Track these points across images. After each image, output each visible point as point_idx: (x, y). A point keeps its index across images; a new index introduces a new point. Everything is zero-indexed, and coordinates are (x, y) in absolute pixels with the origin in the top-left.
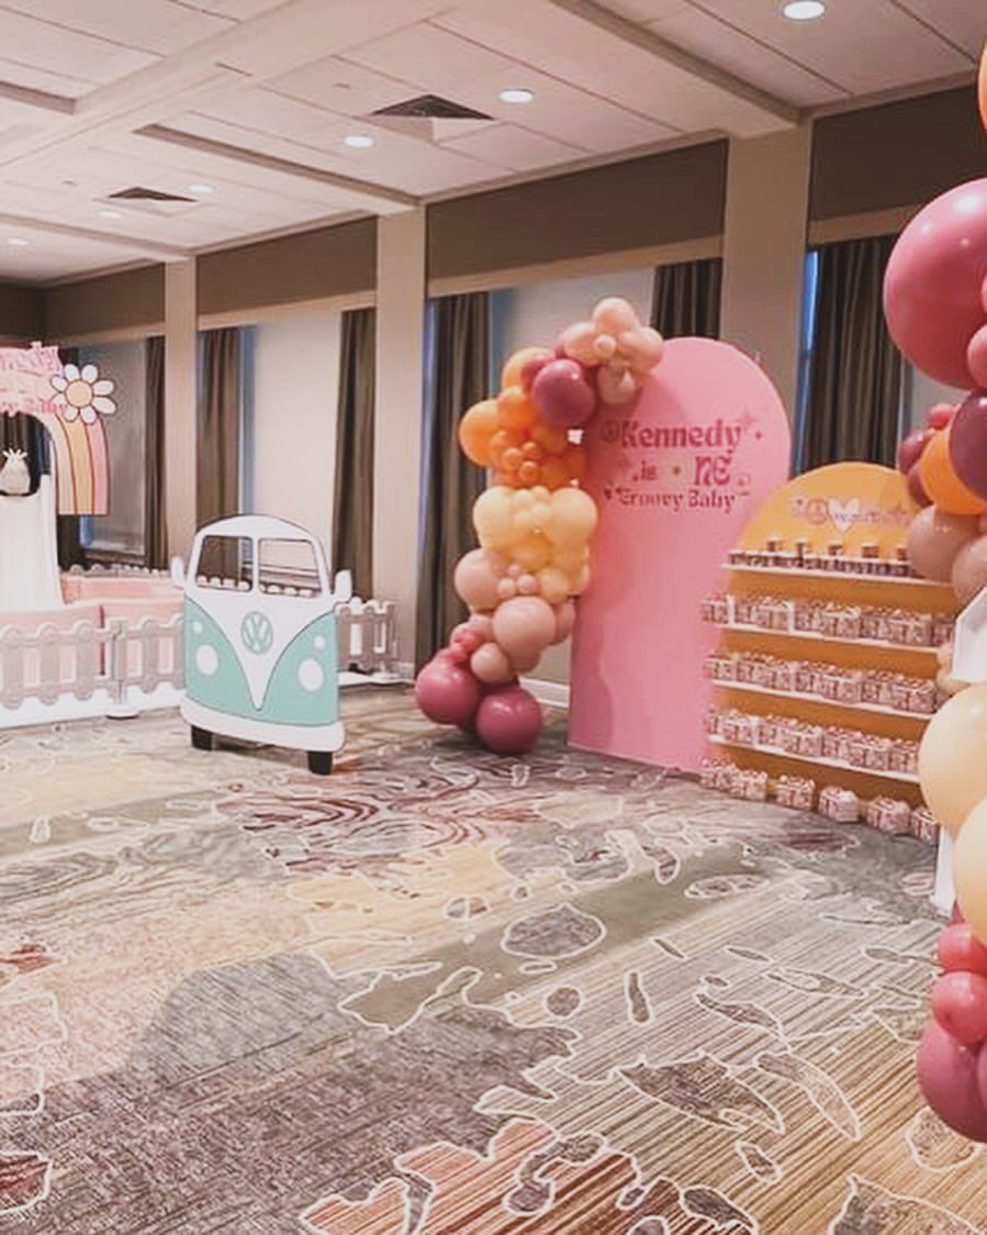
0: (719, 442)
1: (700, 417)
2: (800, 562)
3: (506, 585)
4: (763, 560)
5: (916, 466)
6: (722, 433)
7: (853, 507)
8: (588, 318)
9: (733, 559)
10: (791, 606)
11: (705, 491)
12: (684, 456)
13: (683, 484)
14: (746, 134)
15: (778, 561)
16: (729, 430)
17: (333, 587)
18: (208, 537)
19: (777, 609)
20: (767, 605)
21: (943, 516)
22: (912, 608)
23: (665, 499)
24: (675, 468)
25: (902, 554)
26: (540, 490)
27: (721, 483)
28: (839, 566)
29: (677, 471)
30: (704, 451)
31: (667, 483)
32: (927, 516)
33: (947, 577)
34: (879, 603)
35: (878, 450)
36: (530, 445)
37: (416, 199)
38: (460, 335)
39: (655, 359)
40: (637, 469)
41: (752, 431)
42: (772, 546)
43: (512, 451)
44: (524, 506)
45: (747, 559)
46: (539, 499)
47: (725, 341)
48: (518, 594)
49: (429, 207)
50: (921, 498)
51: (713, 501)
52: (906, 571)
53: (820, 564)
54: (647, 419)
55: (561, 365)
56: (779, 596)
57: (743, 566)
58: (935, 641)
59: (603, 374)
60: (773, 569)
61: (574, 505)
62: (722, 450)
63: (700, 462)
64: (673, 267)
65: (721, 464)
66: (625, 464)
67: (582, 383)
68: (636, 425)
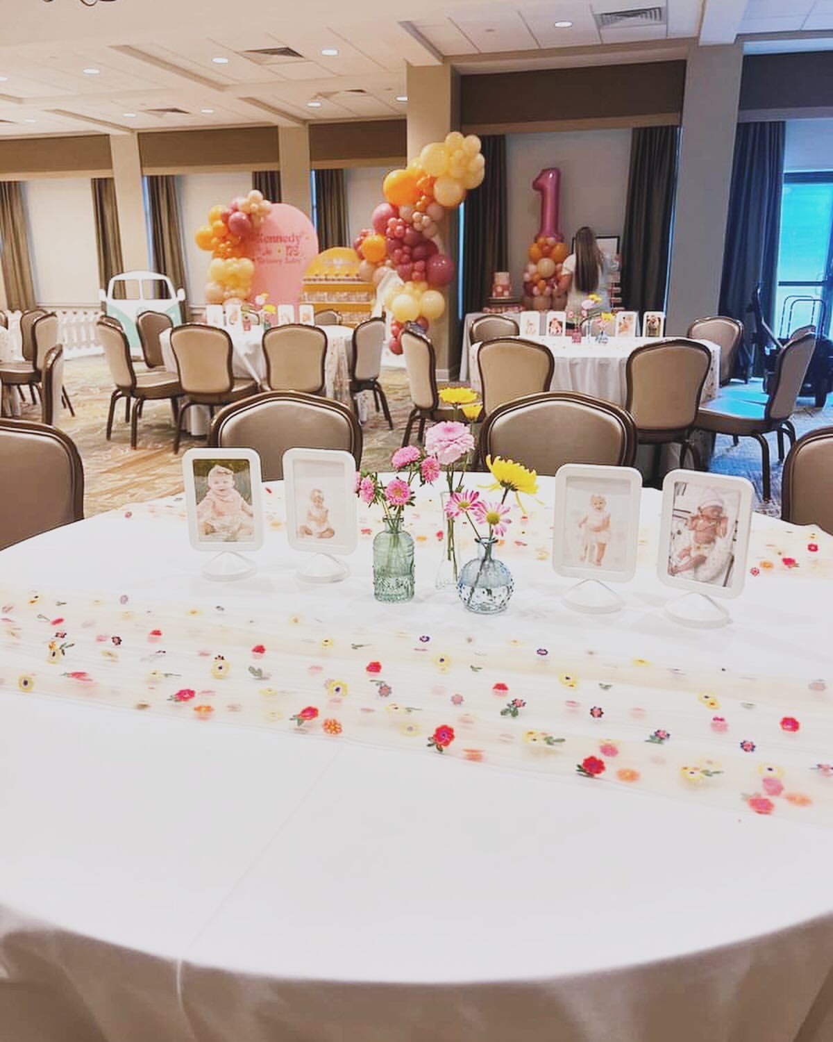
0: (293, 240)
1: (286, 233)
2: (326, 280)
3: (226, 293)
4: (315, 280)
5: (360, 248)
6: (296, 238)
7: (341, 262)
8: (246, 196)
9: (305, 280)
10: (326, 294)
11: (290, 258)
12: (281, 246)
13: (283, 255)
14: (284, 125)
15: (320, 280)
16: (297, 237)
17: (177, 295)
18: (116, 281)
19: (322, 295)
20: (319, 294)
21: (368, 262)
22: (361, 291)
23: (275, 261)
24: (278, 250)
25: (357, 275)
26: (234, 259)
27: (296, 255)
28: (339, 280)
29: (279, 251)
30: (289, 244)
31: (275, 255)
32: (364, 263)
33: (371, 280)
34: (352, 290)
35: (341, 243)
36: (228, 243)
37: (132, 130)
38: (163, 193)
39: (269, 212)
40: (264, 251)
41: (305, 236)
42: (317, 275)
43: (222, 245)
44: (230, 265)
45: (309, 280)
46: (234, 262)
47: (285, 203)
48: (231, 297)
49: (139, 134)
50: (361, 257)
51: (293, 261)
52: (359, 280)
53: (333, 280)
54: (266, 233)
55: (237, 214)
56: (321, 291)
57: (307, 282)
58: (368, 300)
59: (253, 217)
60: (318, 282)
61: (246, 263)
62: (295, 243)
63: (288, 248)
64: (260, 173)
65: (295, 249)
66: (259, 250)
67: (247, 221)
68: (262, 235)
